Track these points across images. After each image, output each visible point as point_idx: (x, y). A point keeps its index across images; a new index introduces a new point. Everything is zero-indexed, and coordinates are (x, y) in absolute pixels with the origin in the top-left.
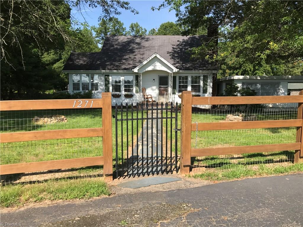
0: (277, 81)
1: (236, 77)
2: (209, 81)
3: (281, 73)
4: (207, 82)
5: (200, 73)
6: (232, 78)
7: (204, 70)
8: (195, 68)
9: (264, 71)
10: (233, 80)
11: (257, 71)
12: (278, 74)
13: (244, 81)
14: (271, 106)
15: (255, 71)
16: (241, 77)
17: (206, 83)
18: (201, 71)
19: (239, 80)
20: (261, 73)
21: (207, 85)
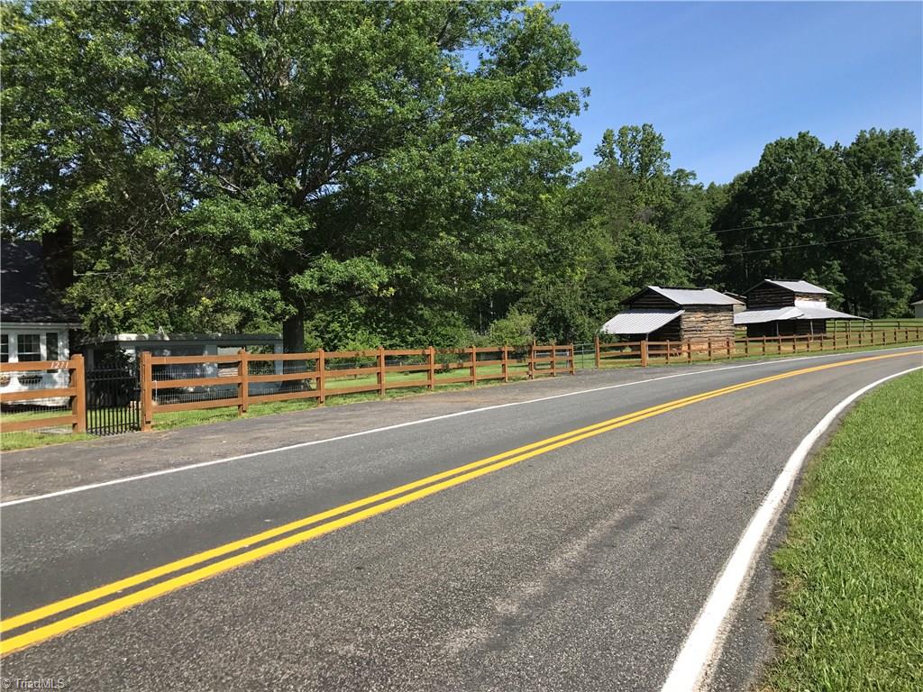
0: (199, 343)
1: (123, 337)
2: (60, 344)
3: (192, 323)
4: (57, 347)
5: (41, 328)
6: (116, 339)
7: (47, 321)
8: (26, 318)
9: (151, 318)
10: (118, 342)
11: (134, 320)
12: (185, 326)
13: (139, 344)
14: (191, 390)
15: (129, 318)
16: (133, 337)
17: (53, 348)
18: (41, 324)
19: (129, 343)
20: (146, 323)
21: (57, 353)
